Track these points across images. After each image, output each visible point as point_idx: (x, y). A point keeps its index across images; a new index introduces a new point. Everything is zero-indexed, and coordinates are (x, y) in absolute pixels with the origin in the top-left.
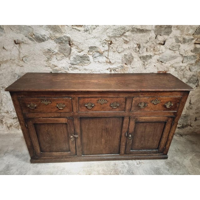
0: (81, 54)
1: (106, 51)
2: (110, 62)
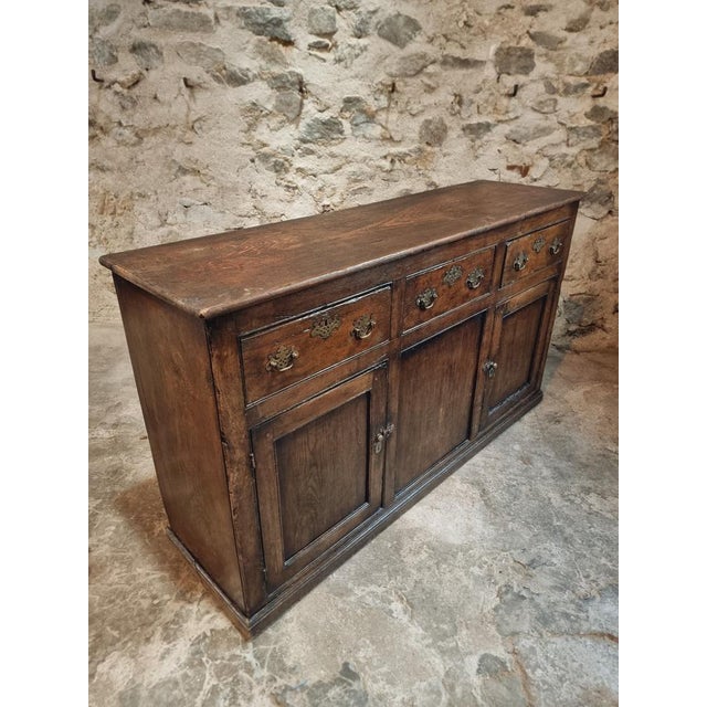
0: (326, 116)
1: (383, 109)
2: (391, 137)
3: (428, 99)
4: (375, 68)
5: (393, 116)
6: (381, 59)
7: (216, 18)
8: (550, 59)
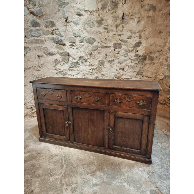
0: (75, 61)
1: (89, 58)
2: (91, 65)
3: (99, 55)
4: (86, 49)
5: (92, 60)
6: (87, 47)
7: (45, 40)
8: (125, 45)
